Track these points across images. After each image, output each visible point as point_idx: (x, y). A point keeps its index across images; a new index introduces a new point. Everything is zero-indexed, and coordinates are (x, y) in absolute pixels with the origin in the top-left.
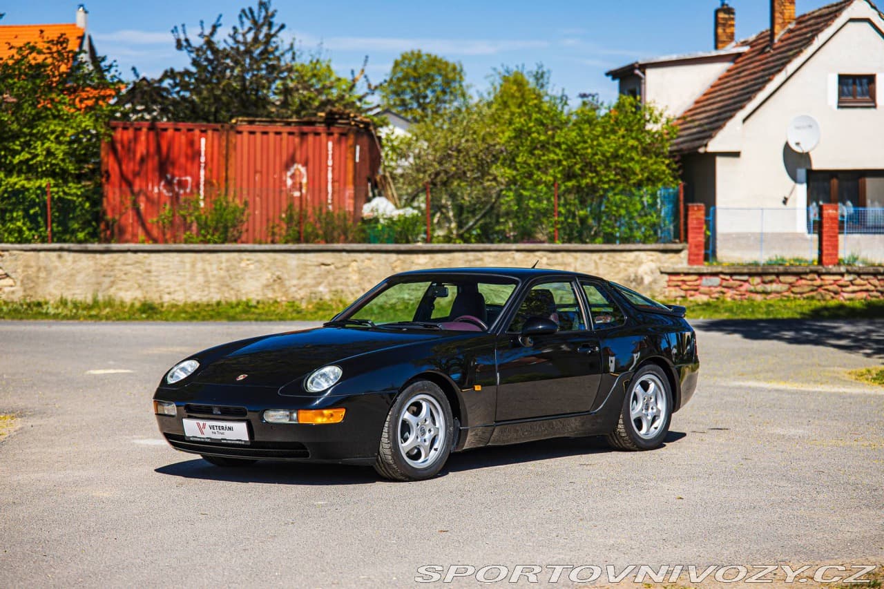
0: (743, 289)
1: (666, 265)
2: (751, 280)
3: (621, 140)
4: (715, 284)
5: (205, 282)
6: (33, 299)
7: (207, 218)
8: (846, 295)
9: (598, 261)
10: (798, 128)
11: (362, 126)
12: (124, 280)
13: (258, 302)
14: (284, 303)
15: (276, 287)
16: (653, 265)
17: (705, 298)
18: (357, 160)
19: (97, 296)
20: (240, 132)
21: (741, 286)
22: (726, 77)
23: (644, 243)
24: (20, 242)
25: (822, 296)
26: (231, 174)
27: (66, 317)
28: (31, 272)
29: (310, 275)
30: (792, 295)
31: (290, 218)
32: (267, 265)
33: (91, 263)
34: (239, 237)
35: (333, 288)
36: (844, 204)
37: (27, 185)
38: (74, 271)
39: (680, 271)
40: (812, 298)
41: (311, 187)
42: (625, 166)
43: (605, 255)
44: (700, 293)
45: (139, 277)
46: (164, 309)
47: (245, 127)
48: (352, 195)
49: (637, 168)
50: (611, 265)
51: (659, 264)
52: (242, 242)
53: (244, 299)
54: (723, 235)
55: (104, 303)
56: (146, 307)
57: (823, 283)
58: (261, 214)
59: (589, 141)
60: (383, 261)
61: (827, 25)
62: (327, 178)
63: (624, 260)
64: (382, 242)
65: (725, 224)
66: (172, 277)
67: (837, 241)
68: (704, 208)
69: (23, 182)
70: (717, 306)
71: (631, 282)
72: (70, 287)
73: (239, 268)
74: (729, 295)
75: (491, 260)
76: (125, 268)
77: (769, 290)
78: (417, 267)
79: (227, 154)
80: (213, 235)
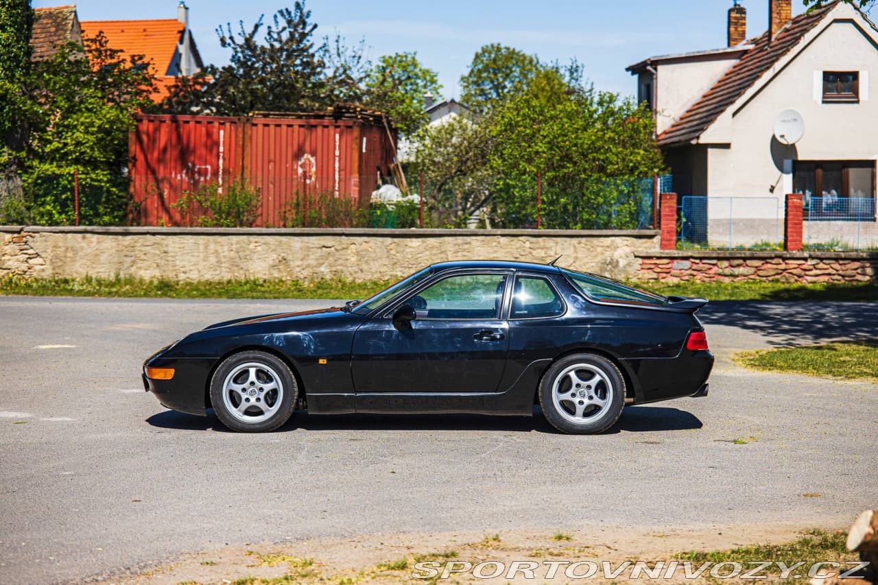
0: (712, 272)
1: (639, 249)
2: (719, 263)
3: (600, 133)
4: (686, 268)
5: (218, 262)
6: (60, 277)
8: (809, 279)
9: (577, 245)
10: (783, 121)
11: (371, 119)
12: (143, 260)
13: (265, 281)
14: (288, 282)
15: (281, 267)
16: (628, 250)
17: (676, 280)
18: (364, 151)
19: (119, 274)
20: (256, 125)
21: (710, 269)
22: (731, 73)
23: (621, 229)
24: (50, 225)
25: (787, 279)
26: (247, 163)
27: (88, 294)
28: (60, 251)
29: (312, 257)
30: (758, 278)
31: (298, 205)
32: (273, 247)
33: (114, 244)
34: (254, 221)
35: (334, 269)
36: (829, 193)
37: (58, 172)
38: (98, 252)
39: (653, 255)
40: (777, 281)
41: (319, 175)
43: (583, 240)
44: (671, 276)
45: (157, 258)
46: (178, 287)
47: (260, 120)
48: (357, 183)
49: (614, 159)
50: (589, 249)
51: (633, 249)
52: (257, 226)
53: (252, 278)
54: (714, 220)
55: (125, 280)
56: (163, 285)
57: (787, 267)
58: (274, 198)
59: (569, 134)
60: (379, 245)
61: (813, 26)
62: (334, 167)
63: (601, 244)
64: (379, 227)
65: (715, 211)
66: (187, 257)
67: (801, 228)
68: (676, 197)
69: (55, 169)
70: (686, 288)
71: (607, 265)
72: (95, 266)
73: (248, 249)
74: (699, 277)
75: (478, 244)
76: (144, 249)
77: (736, 273)
78: (411, 249)
79: (243, 145)
80: (226, 219)
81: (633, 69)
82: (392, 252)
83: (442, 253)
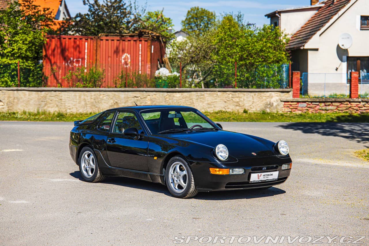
1: (283, 98)
2: (320, 104)
3: (265, 44)
4: (305, 106)
5: (85, 104)
6: (11, 111)
7: (86, 77)
8: (361, 111)
9: (254, 96)
10: (343, 38)
11: (155, 37)
12: (51, 103)
15: (115, 106)
16: (277, 98)
17: (300, 112)
18: (152, 52)
19: (39, 110)
20: (102, 40)
21: (316, 107)
22: (314, 17)
23: (274, 88)
24: (6, 87)
25: (351, 112)
26: (98, 57)
27: (24, 120)
28: (11, 99)
29: (130, 102)
30: (338, 111)
31: (122, 77)
32: (111, 97)
33: (37, 96)
34: (101, 85)
36: (363, 71)
37: (10, 62)
38: (29, 99)
39: (289, 100)
40: (347, 112)
41: (132, 63)
42: (266, 55)
43: (257, 93)
44: (298, 110)
45: (57, 102)
46: (67, 116)
47: (104, 38)
48: (150, 67)
49: (271, 56)
50: (259, 98)
51: (280, 98)
52: (103, 87)
54: (311, 84)
55: (42, 113)
56: (59, 115)
57: (351, 106)
58: (111, 75)
59: (250, 44)
60: (161, 95)
62: (139, 60)
63: (265, 95)
64: (161, 87)
65: (311, 80)
66: (71, 102)
67: (358, 88)
68: (300, 73)
69: (9, 61)
70: (305, 116)
71: (268, 105)
72: (27, 106)
73: (99, 98)
74: (310, 111)
75: (207, 95)
76: (51, 98)
77: (328, 109)
78: (176, 98)
79: (96, 49)
80: (89, 84)
81: (268, 16)
82: (167, 99)
83: (190, 99)
